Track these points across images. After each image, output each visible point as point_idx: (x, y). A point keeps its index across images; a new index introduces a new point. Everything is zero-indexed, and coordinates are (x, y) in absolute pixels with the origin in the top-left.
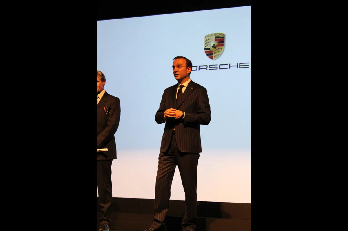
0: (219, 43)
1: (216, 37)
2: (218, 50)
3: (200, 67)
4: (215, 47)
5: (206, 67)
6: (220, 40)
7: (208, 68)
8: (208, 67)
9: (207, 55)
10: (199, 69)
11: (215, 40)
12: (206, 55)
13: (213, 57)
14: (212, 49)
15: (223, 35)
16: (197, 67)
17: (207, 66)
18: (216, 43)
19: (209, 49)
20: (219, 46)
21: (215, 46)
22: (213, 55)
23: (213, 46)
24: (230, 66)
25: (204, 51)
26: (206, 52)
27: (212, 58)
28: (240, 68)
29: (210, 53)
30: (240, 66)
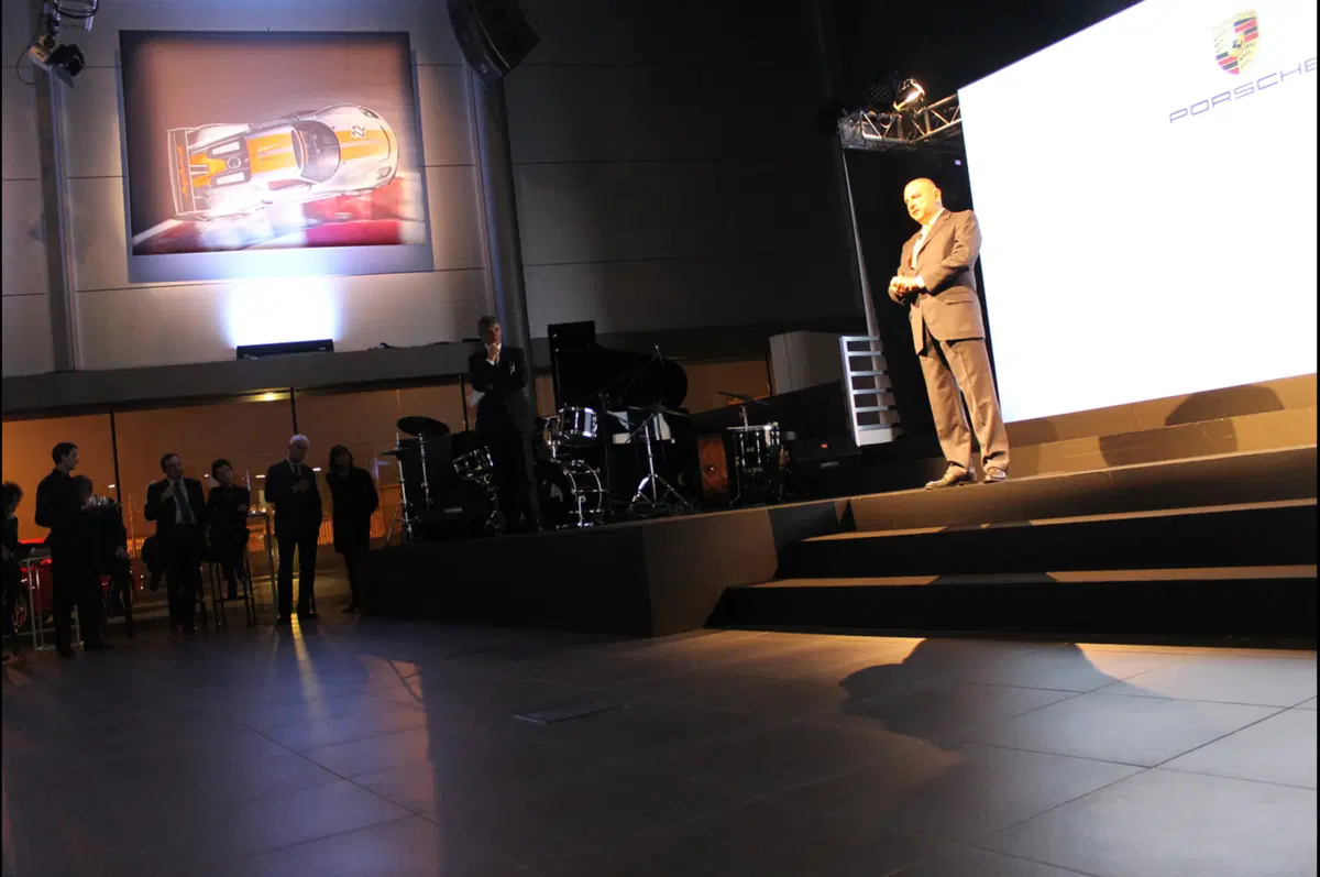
0: (1246, 33)
1: (1236, 24)
2: (1250, 48)
3: (1215, 100)
4: (1239, 46)
5: (1226, 96)
6: (1248, 27)
7: (1233, 96)
8: (1232, 92)
9: (1226, 68)
10: (1214, 104)
11: (1237, 30)
12: (1222, 70)
13: (1240, 70)
14: (1232, 52)
15: (1253, 12)
16: (1206, 101)
17: (1229, 93)
18: (1240, 36)
19: (1226, 54)
20: (1248, 39)
21: (1239, 43)
22: (1236, 63)
23: (1235, 46)
24: (1282, 76)
25: (1216, 62)
26: (1221, 63)
27: (1236, 72)
28: (1307, 70)
29: (1229, 63)
30: (1307, 66)
